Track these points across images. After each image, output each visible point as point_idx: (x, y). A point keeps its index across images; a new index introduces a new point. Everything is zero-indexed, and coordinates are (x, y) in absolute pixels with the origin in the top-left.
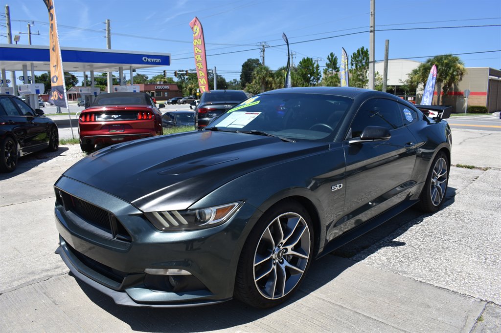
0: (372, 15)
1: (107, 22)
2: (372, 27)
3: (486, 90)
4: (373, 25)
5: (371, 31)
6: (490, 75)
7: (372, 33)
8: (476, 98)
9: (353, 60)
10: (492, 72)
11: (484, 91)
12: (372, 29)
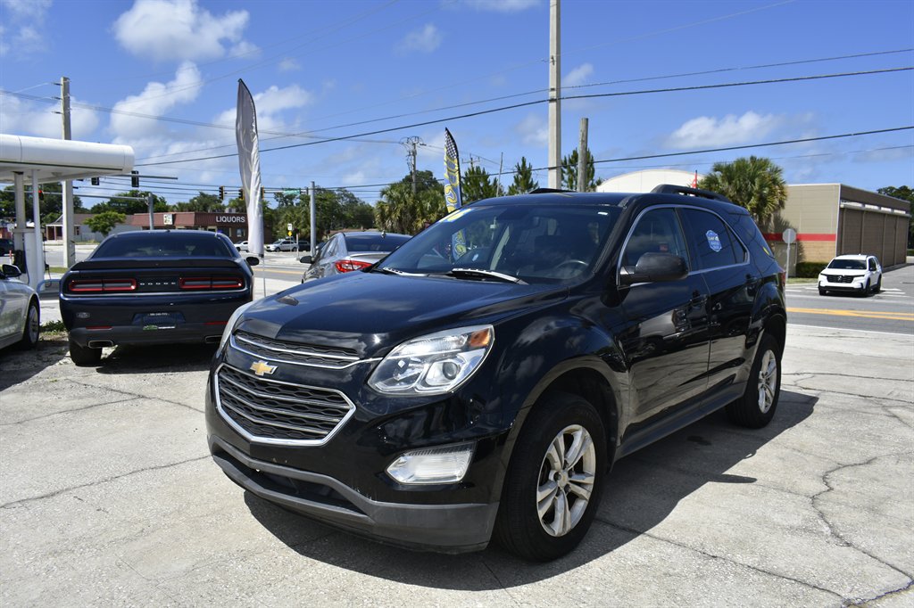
0: (553, 61)
1: (62, 83)
2: (553, 89)
3: (834, 230)
4: (555, 87)
5: (552, 100)
6: (843, 199)
7: (554, 104)
8: (815, 247)
9: (566, 170)
10: (847, 193)
11: (831, 233)
12: (553, 94)
